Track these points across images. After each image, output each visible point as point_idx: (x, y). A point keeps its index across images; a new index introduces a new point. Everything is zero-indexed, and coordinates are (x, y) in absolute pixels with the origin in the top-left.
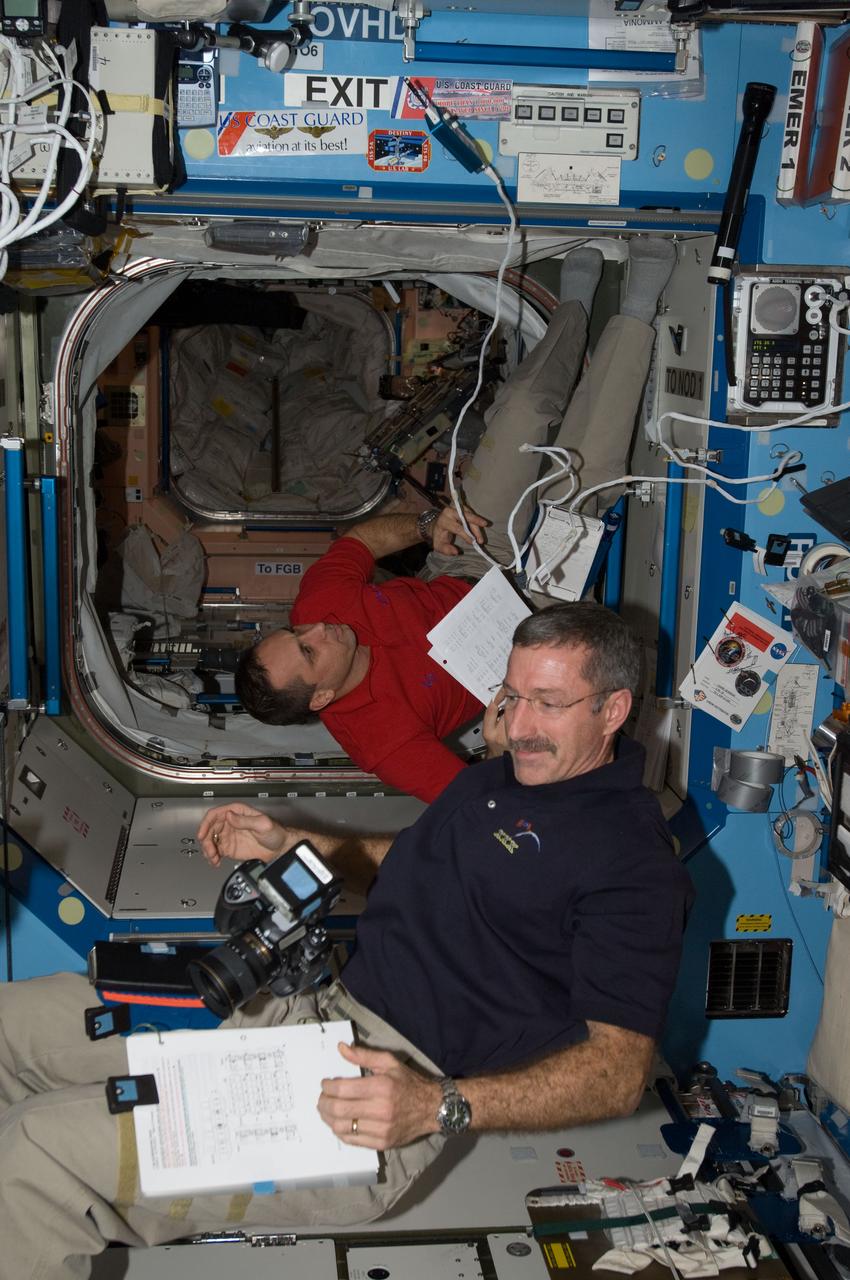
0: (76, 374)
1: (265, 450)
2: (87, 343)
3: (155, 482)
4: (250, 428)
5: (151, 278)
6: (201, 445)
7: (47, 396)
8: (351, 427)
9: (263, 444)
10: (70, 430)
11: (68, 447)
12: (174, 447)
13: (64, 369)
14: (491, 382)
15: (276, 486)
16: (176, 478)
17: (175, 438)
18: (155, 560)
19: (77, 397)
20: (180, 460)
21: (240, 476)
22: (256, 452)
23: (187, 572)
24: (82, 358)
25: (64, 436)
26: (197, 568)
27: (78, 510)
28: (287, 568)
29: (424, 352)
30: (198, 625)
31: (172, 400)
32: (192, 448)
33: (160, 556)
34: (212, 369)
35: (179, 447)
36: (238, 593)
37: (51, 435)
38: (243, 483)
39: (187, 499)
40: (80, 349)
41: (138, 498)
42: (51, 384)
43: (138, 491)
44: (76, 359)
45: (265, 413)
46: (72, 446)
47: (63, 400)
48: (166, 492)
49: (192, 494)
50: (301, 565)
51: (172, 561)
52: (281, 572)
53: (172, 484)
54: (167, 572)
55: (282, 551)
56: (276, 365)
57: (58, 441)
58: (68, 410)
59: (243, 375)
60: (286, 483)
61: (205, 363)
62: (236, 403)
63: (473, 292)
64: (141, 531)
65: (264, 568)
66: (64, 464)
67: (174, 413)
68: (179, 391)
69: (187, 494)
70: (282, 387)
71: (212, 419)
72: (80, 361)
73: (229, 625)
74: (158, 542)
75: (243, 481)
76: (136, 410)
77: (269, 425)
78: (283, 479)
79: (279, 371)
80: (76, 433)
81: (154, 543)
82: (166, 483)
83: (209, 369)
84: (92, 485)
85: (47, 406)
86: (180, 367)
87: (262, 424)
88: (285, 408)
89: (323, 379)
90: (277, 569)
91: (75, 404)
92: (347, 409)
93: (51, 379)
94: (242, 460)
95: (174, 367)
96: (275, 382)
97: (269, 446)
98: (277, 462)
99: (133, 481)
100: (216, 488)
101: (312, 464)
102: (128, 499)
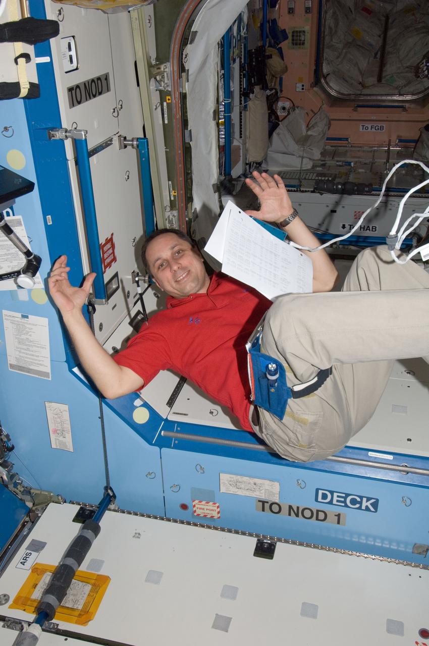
1: (377, 58)
2: (195, 32)
3: (312, 80)
4: (371, 45)
6: (342, 56)
8: (425, 44)
9: (376, 54)
11: (180, 106)
12: (326, 59)
13: (176, 53)
15: (380, 80)
16: (325, 76)
17: (328, 54)
20: (328, 66)
21: (361, 73)
22: (371, 59)
23: (319, 134)
26: (324, 131)
28: (377, 127)
30: (322, 163)
31: (327, 32)
32: (338, 58)
34: (353, 12)
35: (328, 58)
36: (349, 141)
37: (170, 97)
38: (362, 77)
39: (330, 87)
40: (189, 38)
41: (303, 89)
43: (303, 86)
44: (185, 45)
45: (380, 36)
46: (182, 105)
49: (333, 85)
50: (384, 126)
51: (313, 126)
52: (373, 130)
53: (323, 81)
54: (310, 133)
55: (375, 118)
56: (389, 7)
59: (370, 14)
60: (385, 76)
61: (350, 9)
62: (365, 31)
65: (364, 127)
68: (332, 25)
70: (390, 21)
71: (350, 41)
73: (337, 163)
76: (304, 40)
77: (380, 42)
78: (384, 74)
79: (391, 10)
80: (188, 95)
82: (318, 80)
83: (351, 11)
87: (376, 42)
88: (391, 33)
89: (413, 14)
90: (372, 128)
92: (424, 33)
93: (168, 60)
94: (364, 64)
96: (387, 18)
97: (379, 56)
98: (382, 65)
99: (301, 80)
100: (346, 81)
101: (400, 65)
102: (298, 90)
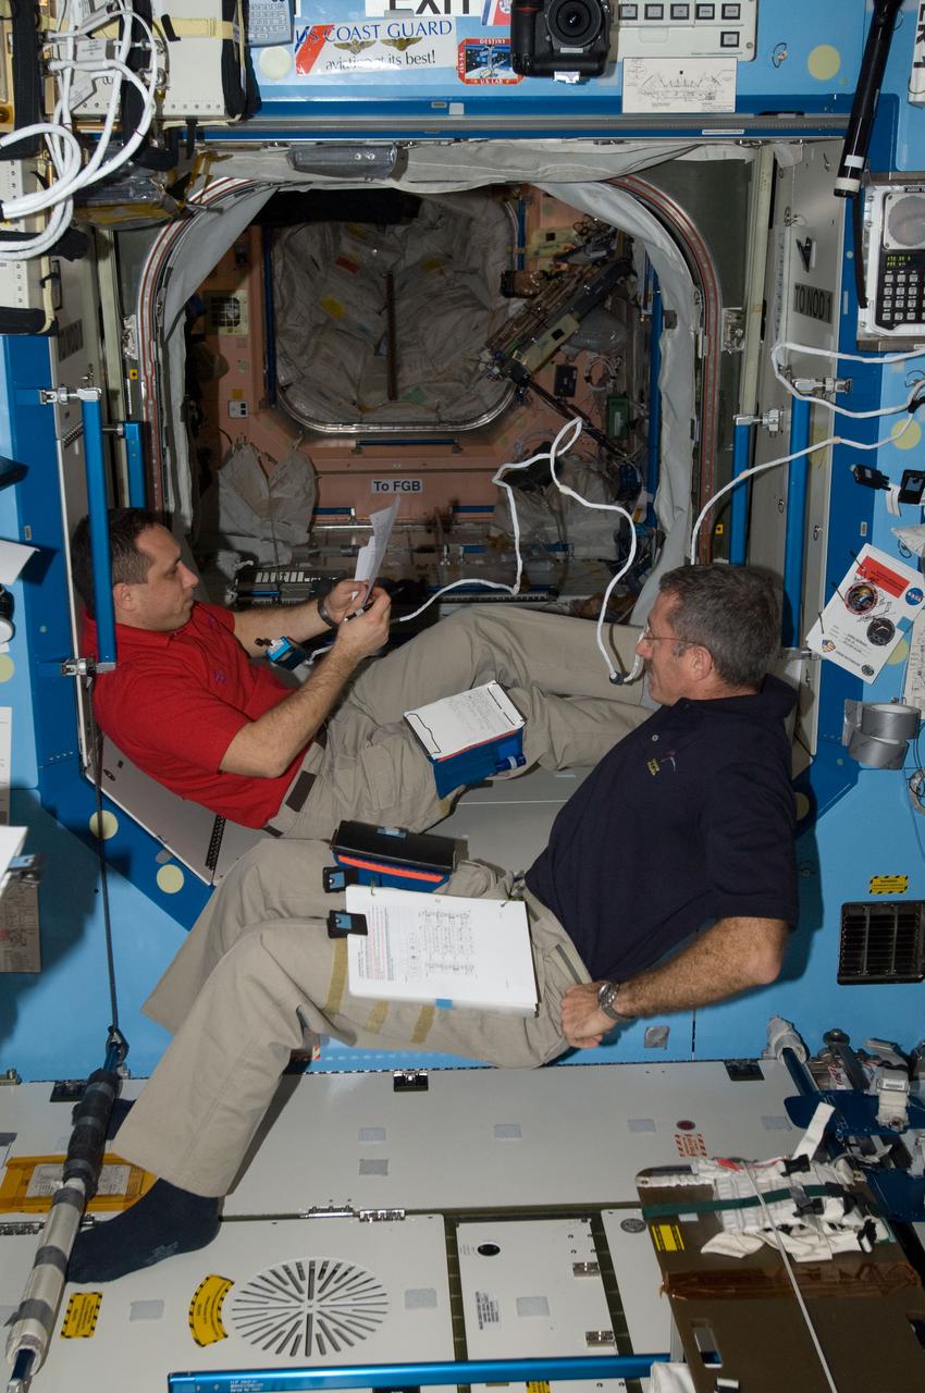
0: (160, 304)
1: (380, 355)
2: (170, 270)
3: (262, 394)
4: (364, 330)
5: (236, 196)
6: (310, 351)
7: (129, 330)
8: (474, 326)
9: (377, 347)
10: (156, 365)
11: (154, 384)
12: (281, 355)
13: (147, 299)
14: (622, 278)
15: (393, 394)
16: (284, 389)
17: (282, 343)
18: (263, 482)
19: (162, 328)
20: (288, 369)
21: (353, 384)
22: (370, 357)
23: (297, 495)
24: (166, 286)
25: (149, 373)
26: (307, 489)
27: (168, 451)
28: (406, 484)
29: (551, 242)
30: (311, 551)
31: (277, 305)
32: (302, 354)
33: (267, 477)
34: (321, 267)
35: (285, 354)
36: (353, 513)
37: (136, 371)
38: (357, 392)
39: (296, 411)
40: (163, 277)
41: (243, 412)
42: (133, 317)
43: (243, 406)
44: (159, 288)
45: (380, 313)
46: (158, 383)
47: (147, 332)
48: (273, 406)
49: (302, 406)
50: (421, 481)
51: (281, 481)
52: (399, 489)
53: (280, 396)
54: (276, 494)
55: (400, 467)
56: (390, 259)
57: (143, 378)
58: (153, 344)
59: (353, 271)
60: (404, 389)
61: (313, 260)
62: (348, 303)
63: (588, 200)
64: (247, 450)
65: (380, 485)
66: (151, 402)
67: (279, 320)
68: (285, 292)
69: (296, 405)
70: (397, 284)
71: (322, 322)
72: (163, 289)
73: (343, 551)
74: (265, 461)
75: (357, 388)
76: (238, 317)
77: (383, 325)
78: (400, 385)
79: (394, 265)
80: (163, 369)
81: (260, 462)
82: (273, 395)
83: (318, 267)
84: (185, 418)
85: (130, 341)
86: (285, 266)
87: (376, 325)
88: (401, 306)
89: (441, 273)
90: (395, 486)
91: (159, 336)
92: (466, 306)
93: (133, 311)
94: (356, 366)
95: (278, 267)
96: (390, 278)
97: (384, 350)
98: (393, 367)
99: (238, 395)
100: (327, 398)
101: (431, 368)
102: (232, 415)
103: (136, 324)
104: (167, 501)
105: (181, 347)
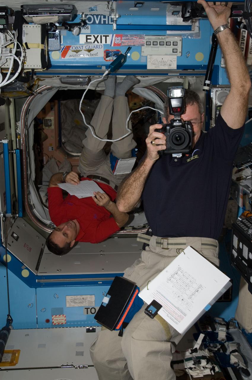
0: (27, 119)
2: (30, 110)
3: (57, 145)
5: (47, 91)
6: (71, 134)
7: (18, 125)
10: (25, 135)
11: (25, 140)
12: (63, 134)
13: (23, 117)
16: (64, 143)
17: (63, 132)
18: (57, 168)
19: (27, 125)
20: (65, 138)
24: (28, 114)
25: (23, 137)
26: (69, 170)
27: (28, 158)
29: (135, 106)
31: (62, 121)
32: (69, 134)
33: (58, 167)
34: (74, 111)
35: (64, 134)
37: (20, 136)
39: (67, 149)
40: (27, 112)
41: (52, 150)
42: (19, 122)
43: (52, 148)
44: (26, 114)
46: (26, 140)
47: (23, 126)
48: (60, 148)
49: (68, 148)
51: (62, 168)
53: (62, 145)
56: (93, 109)
57: (22, 138)
58: (25, 129)
59: (83, 112)
61: (72, 110)
62: (81, 121)
63: (141, 92)
64: (53, 160)
66: (24, 145)
67: (63, 124)
68: (64, 118)
69: (67, 148)
71: (74, 126)
72: (28, 115)
74: (58, 163)
76: (51, 124)
80: (27, 136)
81: (57, 163)
82: (60, 145)
84: (34, 149)
85: (18, 128)
86: (64, 111)
93: (19, 120)
95: (62, 111)
99: (51, 145)
100: (75, 146)
102: (49, 150)
103: (20, 124)
104: (28, 171)
105: (33, 130)
